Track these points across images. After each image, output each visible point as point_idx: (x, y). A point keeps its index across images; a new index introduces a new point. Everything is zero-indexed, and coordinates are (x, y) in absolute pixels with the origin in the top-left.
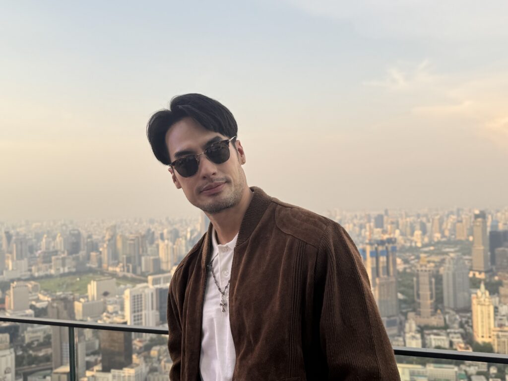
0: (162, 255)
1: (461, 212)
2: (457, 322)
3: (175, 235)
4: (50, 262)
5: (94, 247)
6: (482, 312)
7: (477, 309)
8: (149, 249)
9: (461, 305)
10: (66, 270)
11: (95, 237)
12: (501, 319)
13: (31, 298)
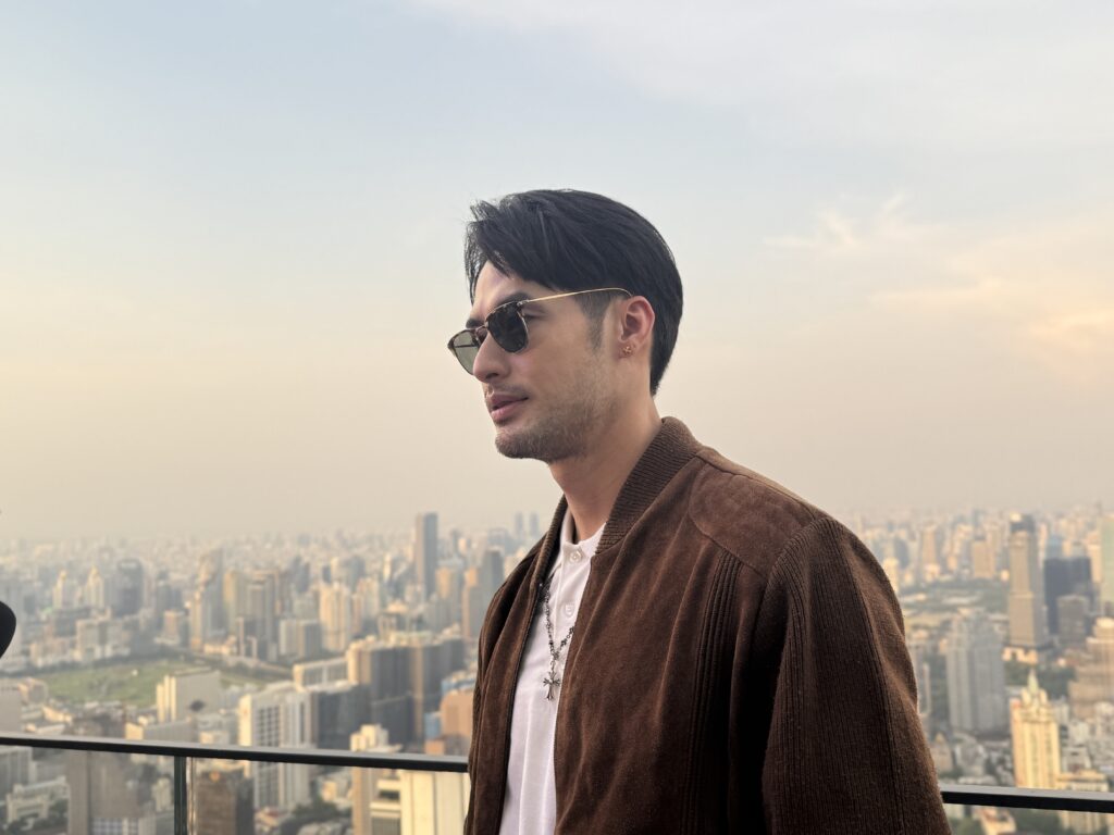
0: (326, 616)
1: (981, 518)
2: (980, 761)
3: (357, 571)
4: (73, 632)
5: (172, 599)
6: (1034, 739)
7: (1022, 732)
8: (297, 603)
9: (987, 723)
10: (109, 652)
11: (174, 577)
12: (1075, 754)
13: (25, 717)
